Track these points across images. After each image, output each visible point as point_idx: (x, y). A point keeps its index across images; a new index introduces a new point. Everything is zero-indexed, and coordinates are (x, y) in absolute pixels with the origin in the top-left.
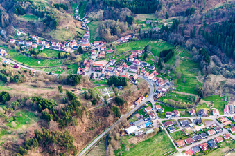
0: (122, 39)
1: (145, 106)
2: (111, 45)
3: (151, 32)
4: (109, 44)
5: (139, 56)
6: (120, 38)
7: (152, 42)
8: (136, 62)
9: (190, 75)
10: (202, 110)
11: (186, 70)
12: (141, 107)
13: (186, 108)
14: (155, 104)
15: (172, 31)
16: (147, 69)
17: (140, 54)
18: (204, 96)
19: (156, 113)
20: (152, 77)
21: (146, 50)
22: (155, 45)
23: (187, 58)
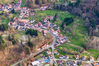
0: (42, 8)
1: (47, 50)
2: (34, 11)
3: (62, 6)
4: (32, 10)
5: (51, 19)
6: (41, 7)
7: (61, 12)
8: (48, 23)
9: (81, 35)
10: (83, 57)
11: (79, 32)
12: (45, 50)
13: (73, 55)
14: (54, 50)
15: (75, 6)
16: (54, 28)
17: (52, 18)
18: (87, 49)
19: (53, 55)
20: (56, 33)
21: (56, 17)
22: (63, 14)
23: (81, 25)
